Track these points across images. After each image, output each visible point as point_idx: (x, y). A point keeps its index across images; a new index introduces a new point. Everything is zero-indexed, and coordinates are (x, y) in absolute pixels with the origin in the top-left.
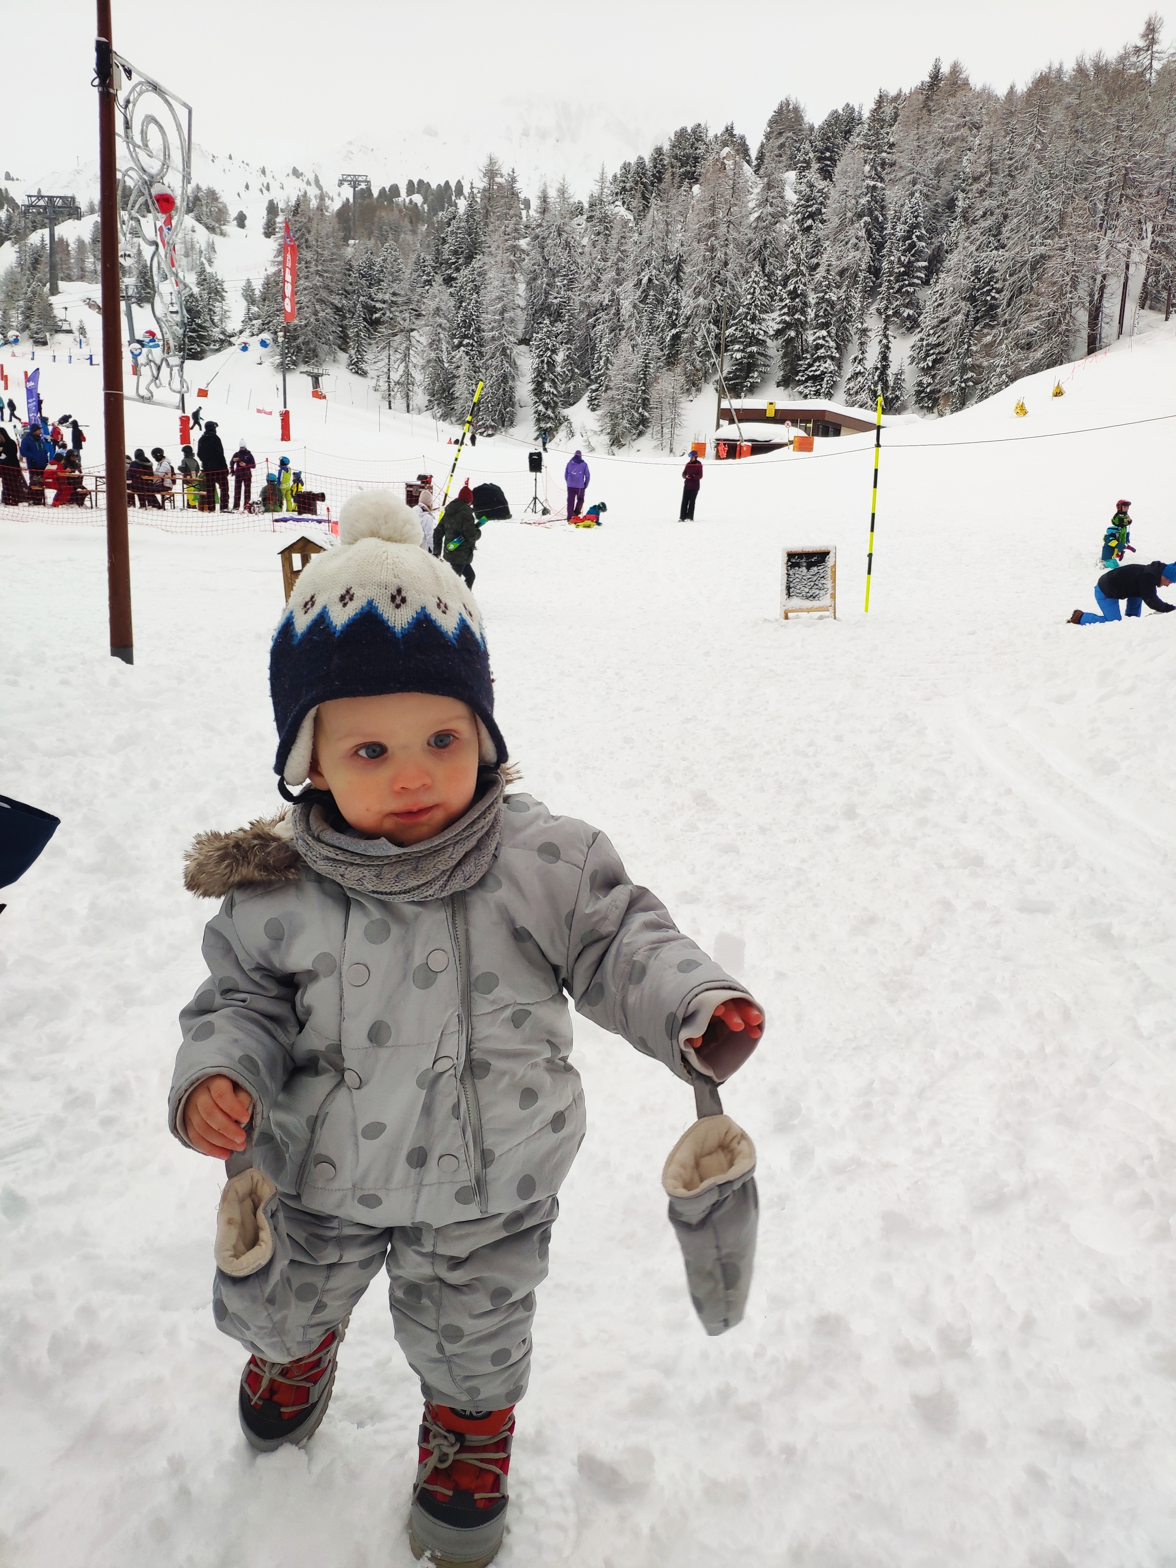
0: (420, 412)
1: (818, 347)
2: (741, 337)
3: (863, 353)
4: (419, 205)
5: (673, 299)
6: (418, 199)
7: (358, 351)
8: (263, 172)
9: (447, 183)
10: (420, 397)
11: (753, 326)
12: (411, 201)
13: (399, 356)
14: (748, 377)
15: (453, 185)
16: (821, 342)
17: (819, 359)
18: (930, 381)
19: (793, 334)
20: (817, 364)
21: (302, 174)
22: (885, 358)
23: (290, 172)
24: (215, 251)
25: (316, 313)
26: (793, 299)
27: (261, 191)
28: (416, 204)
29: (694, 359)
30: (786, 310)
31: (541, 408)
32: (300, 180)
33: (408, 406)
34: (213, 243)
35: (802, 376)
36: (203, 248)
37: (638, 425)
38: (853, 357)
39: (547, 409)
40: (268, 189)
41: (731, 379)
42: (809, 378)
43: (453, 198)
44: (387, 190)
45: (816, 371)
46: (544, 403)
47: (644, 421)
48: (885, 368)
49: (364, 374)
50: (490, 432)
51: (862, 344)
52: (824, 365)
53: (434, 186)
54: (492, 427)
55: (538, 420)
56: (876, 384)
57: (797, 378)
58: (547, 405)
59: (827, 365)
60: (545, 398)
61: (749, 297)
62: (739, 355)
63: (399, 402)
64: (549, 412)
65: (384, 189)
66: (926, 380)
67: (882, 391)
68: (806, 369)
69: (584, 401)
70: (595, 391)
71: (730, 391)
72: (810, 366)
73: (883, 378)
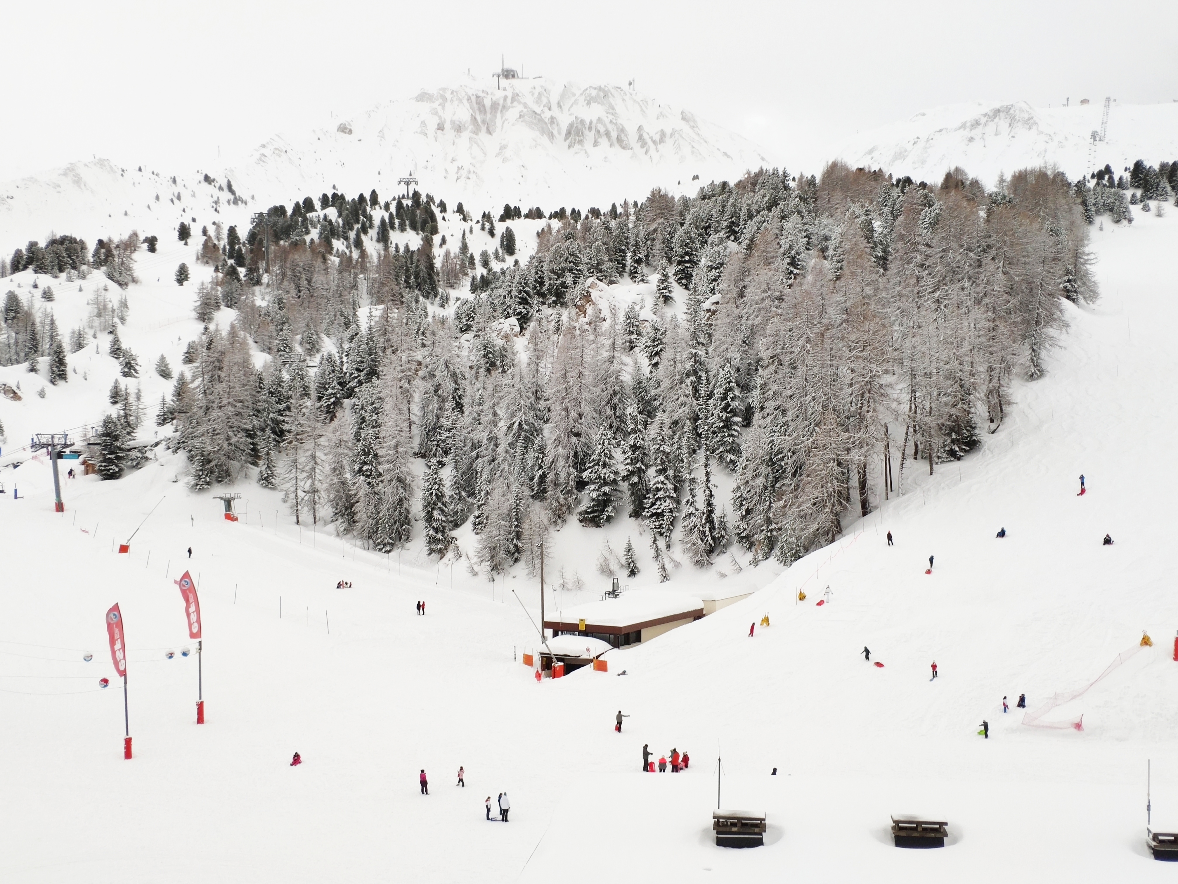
0: (326, 524)
1: (658, 490)
2: (596, 479)
3: (694, 496)
4: (334, 221)
5: (539, 446)
6: (332, 213)
7: (268, 467)
8: (174, 181)
9: (361, 196)
10: (326, 511)
11: (605, 470)
12: (325, 216)
13: (305, 475)
14: (604, 511)
15: (367, 196)
16: (660, 486)
17: (659, 499)
18: (745, 526)
19: (635, 479)
20: (658, 503)
21: (214, 180)
22: (710, 504)
23: (202, 178)
24: (127, 307)
25: (228, 439)
26: (634, 452)
27: (172, 201)
28: (331, 221)
29: (559, 497)
30: (629, 461)
31: (432, 532)
32: (212, 186)
33: (315, 518)
34: (126, 300)
35: (648, 512)
36: (115, 307)
37: (514, 553)
38: (685, 500)
39: (437, 533)
40: (179, 198)
41: (589, 513)
42: (653, 515)
43: (368, 209)
44: (301, 203)
45: (658, 508)
46: (433, 528)
47: (519, 550)
48: (711, 512)
49: (274, 488)
50: (388, 548)
51: (691, 490)
52: (665, 504)
53: (349, 198)
54: (389, 543)
55: (429, 543)
56: (704, 526)
57: (644, 514)
58: (436, 530)
59: (667, 504)
60: (435, 525)
61: (600, 447)
62: (594, 495)
63: (305, 515)
64: (439, 536)
65: (298, 203)
66: (743, 525)
67: (710, 531)
68: (650, 507)
69: (470, 524)
70: (477, 517)
71: (591, 521)
72: (653, 504)
73: (710, 521)
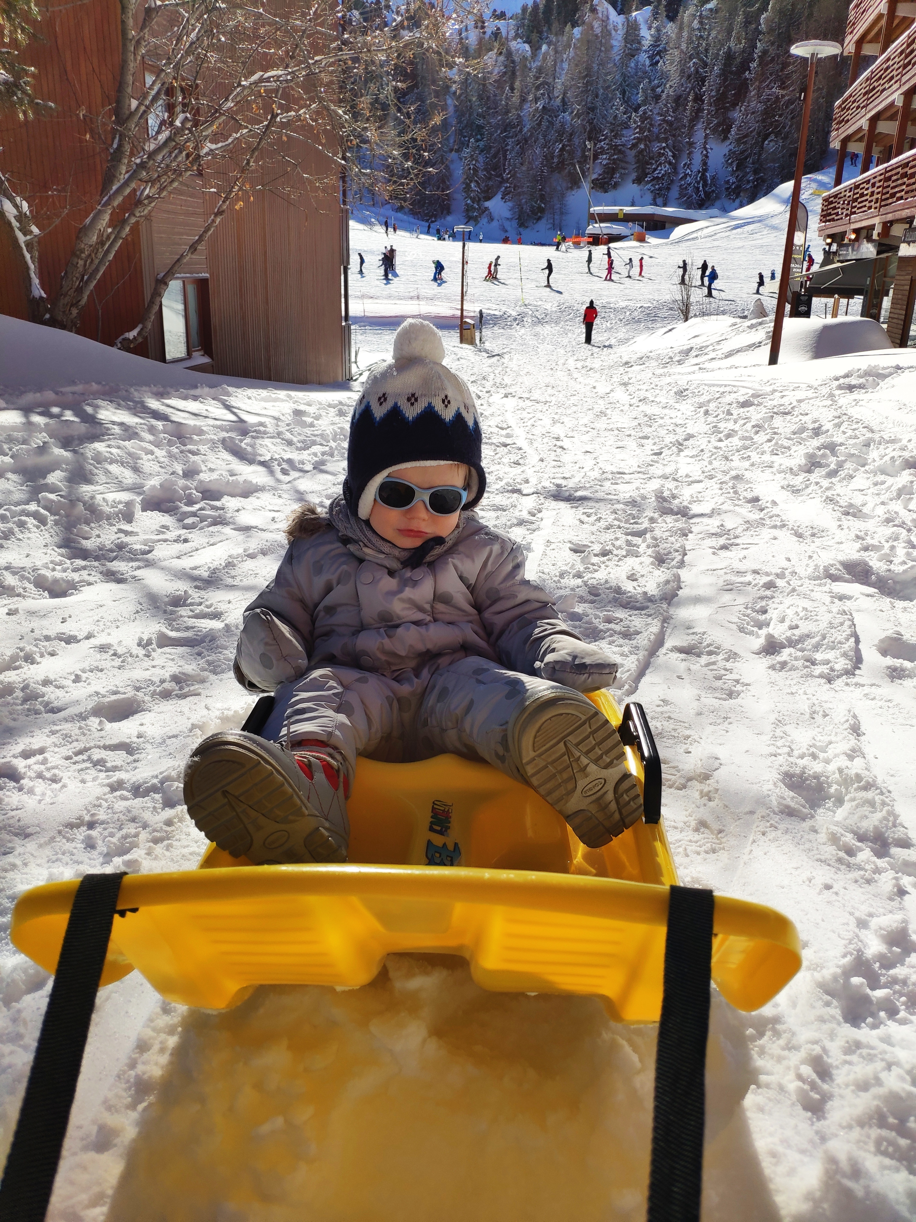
1: (660, 155)
2: (608, 149)
3: (690, 160)
11: (616, 140)
14: (612, 177)
16: (662, 151)
17: (661, 164)
19: (642, 146)
20: (659, 168)
26: (643, 122)
30: (638, 129)
31: (469, 202)
35: (649, 178)
37: (537, 213)
38: (684, 163)
39: (473, 203)
41: (599, 180)
42: (654, 179)
45: (659, 173)
46: (471, 198)
47: (542, 210)
51: (690, 153)
55: (467, 211)
56: (698, 183)
57: (646, 179)
58: (473, 200)
60: (472, 195)
62: (606, 163)
64: (475, 205)
66: (732, 179)
67: (703, 187)
68: (653, 172)
69: (499, 196)
70: (506, 188)
71: (600, 188)
72: (655, 169)
73: (704, 178)
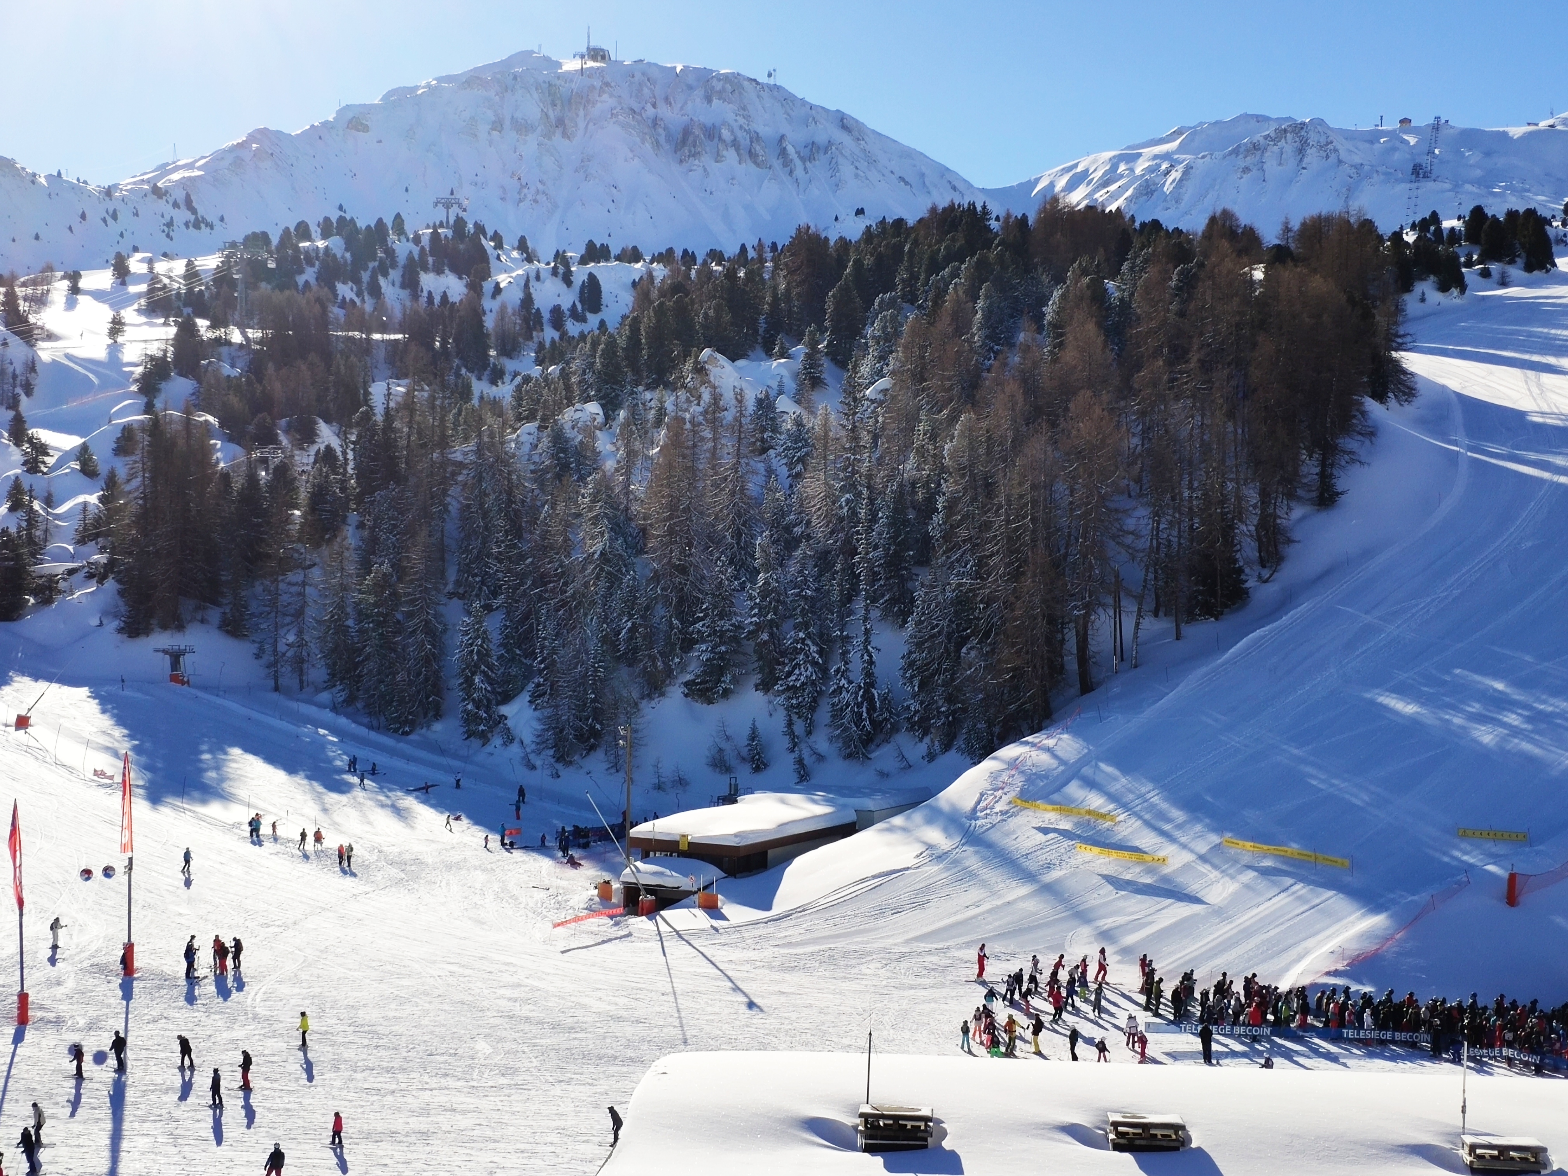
0: (317, 691)
1: (797, 651)
2: (709, 635)
3: (846, 663)
4: (339, 256)
6: (336, 244)
7: (235, 607)
9: (380, 221)
10: (317, 672)
12: (327, 249)
13: (289, 620)
14: (719, 681)
15: (389, 221)
16: (799, 645)
17: (798, 666)
19: (765, 636)
20: (797, 672)
21: (166, 193)
22: (869, 674)
28: (334, 255)
30: (756, 610)
31: (471, 707)
33: (301, 682)
35: (781, 685)
37: (589, 738)
38: (835, 668)
39: (478, 708)
41: (698, 684)
42: (788, 689)
44: (292, 230)
45: (796, 680)
47: (596, 734)
48: (870, 685)
49: (243, 637)
50: (406, 728)
51: (843, 654)
53: (361, 224)
54: (409, 721)
55: (467, 722)
56: (859, 705)
57: (776, 687)
58: (478, 704)
59: (808, 673)
60: (475, 696)
62: (706, 658)
63: (288, 678)
64: (482, 713)
65: (287, 228)
66: (915, 706)
67: (868, 713)
68: (786, 678)
69: (525, 697)
70: (538, 685)
71: (700, 697)
72: (789, 674)
73: (869, 697)
